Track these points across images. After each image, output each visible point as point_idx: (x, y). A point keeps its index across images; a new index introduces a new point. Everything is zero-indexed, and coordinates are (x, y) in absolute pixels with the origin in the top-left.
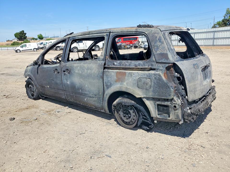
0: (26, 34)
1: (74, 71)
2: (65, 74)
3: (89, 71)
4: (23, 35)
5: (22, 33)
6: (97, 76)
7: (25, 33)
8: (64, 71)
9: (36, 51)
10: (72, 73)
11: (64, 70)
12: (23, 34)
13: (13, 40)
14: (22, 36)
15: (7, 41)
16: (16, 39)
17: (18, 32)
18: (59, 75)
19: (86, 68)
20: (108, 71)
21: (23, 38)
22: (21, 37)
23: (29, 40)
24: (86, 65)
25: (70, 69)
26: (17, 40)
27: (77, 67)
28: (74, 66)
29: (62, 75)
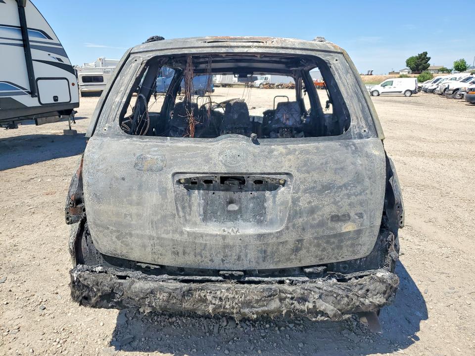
0: (429, 59)
4: (424, 61)
5: (423, 56)
7: (427, 58)
9: (410, 96)
12: (423, 59)
13: (402, 71)
14: (421, 64)
15: (390, 73)
16: (407, 69)
17: (414, 56)
21: (420, 67)
22: (418, 66)
23: (431, 72)
26: (409, 72)
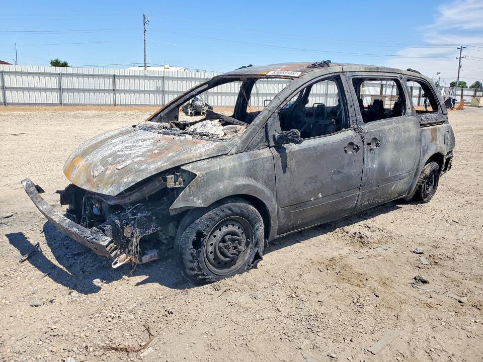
1: (387, 139)
2: (371, 150)
3: (407, 134)
6: (416, 140)
8: (369, 144)
10: (384, 143)
11: (369, 141)
18: (358, 156)
19: (403, 130)
20: (424, 130)
24: (400, 125)
25: (380, 137)
27: (390, 129)
28: (385, 131)
29: (366, 152)
